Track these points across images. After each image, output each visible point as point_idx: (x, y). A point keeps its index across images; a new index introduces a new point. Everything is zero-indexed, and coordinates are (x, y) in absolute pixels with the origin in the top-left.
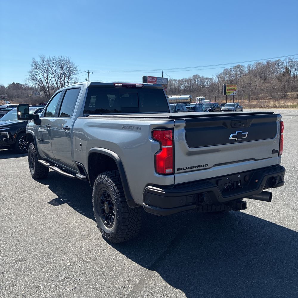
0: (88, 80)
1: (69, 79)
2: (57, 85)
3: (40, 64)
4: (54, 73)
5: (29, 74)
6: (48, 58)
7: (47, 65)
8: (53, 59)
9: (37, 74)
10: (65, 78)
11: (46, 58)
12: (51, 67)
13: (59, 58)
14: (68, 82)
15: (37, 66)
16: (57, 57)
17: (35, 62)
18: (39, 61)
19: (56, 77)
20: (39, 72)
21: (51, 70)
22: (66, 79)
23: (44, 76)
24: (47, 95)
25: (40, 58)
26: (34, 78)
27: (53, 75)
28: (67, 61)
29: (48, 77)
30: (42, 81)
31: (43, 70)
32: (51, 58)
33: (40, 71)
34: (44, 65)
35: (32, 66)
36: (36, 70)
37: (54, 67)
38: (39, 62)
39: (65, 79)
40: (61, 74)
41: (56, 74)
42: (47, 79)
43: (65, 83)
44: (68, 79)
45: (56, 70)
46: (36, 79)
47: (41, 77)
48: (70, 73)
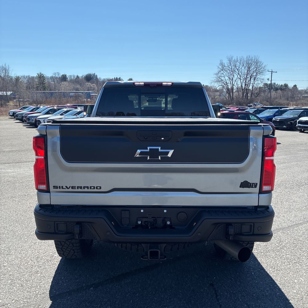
0: (270, 80)
1: (256, 80)
2: (242, 86)
3: (226, 65)
4: (240, 74)
5: (215, 76)
6: (236, 58)
7: (234, 66)
8: (240, 59)
9: (223, 75)
10: (251, 78)
11: (233, 59)
12: (238, 68)
13: (247, 57)
14: (254, 83)
15: (223, 68)
16: (245, 57)
17: (222, 64)
18: (226, 62)
19: (241, 78)
20: (224, 74)
21: (237, 71)
22: (252, 80)
23: (229, 78)
24: (230, 97)
25: (227, 59)
26: (220, 80)
27: (239, 76)
28: (255, 60)
29: (234, 78)
30: (226, 83)
31: (228, 71)
32: (239, 59)
33: (226, 73)
34: (230, 66)
35: (219, 68)
36: (222, 72)
37: (241, 67)
38: (225, 64)
39: (250, 80)
40: (247, 74)
41: (242, 75)
42: (232, 80)
43: (250, 84)
44: (254, 80)
45: (243, 71)
46: (222, 80)
47: (227, 78)
48: (256, 73)
